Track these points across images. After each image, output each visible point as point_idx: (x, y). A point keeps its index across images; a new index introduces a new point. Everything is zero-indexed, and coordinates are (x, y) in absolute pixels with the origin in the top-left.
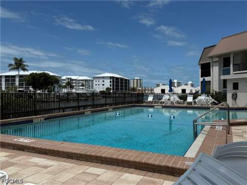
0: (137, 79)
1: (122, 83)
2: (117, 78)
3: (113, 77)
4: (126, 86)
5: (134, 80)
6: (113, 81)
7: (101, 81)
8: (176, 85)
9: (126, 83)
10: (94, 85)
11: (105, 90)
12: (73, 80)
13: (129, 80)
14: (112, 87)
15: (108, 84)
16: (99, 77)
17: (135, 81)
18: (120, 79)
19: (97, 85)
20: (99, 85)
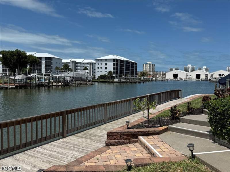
0: (150, 64)
1: (127, 66)
2: (122, 61)
3: (117, 60)
4: (132, 70)
5: (146, 64)
6: (117, 64)
7: (103, 63)
8: (190, 70)
9: (132, 67)
10: (96, 68)
11: (107, 74)
12: (77, 63)
13: (136, 64)
14: (115, 71)
15: (110, 67)
16: (101, 60)
17: (148, 65)
18: (125, 62)
19: (100, 68)
20: (101, 68)
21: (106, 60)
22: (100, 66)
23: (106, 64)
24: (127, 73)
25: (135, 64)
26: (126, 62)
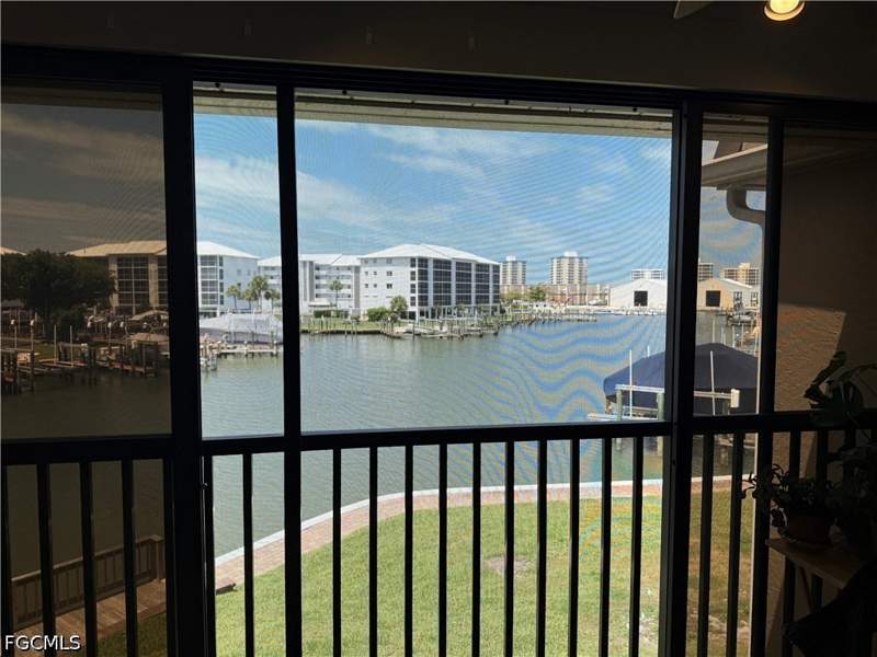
0: (571, 258)
1: (463, 277)
2: (441, 262)
3: (423, 261)
5: (560, 259)
6: (423, 275)
9: (482, 278)
10: (362, 287)
11: (389, 306)
12: (319, 267)
13: (496, 268)
14: (416, 295)
15: (403, 283)
16: (375, 260)
18: (453, 266)
19: (371, 286)
20: (375, 286)
21: (389, 261)
22: (371, 280)
23: (390, 273)
24: (464, 299)
25: (491, 269)
26: (458, 263)
